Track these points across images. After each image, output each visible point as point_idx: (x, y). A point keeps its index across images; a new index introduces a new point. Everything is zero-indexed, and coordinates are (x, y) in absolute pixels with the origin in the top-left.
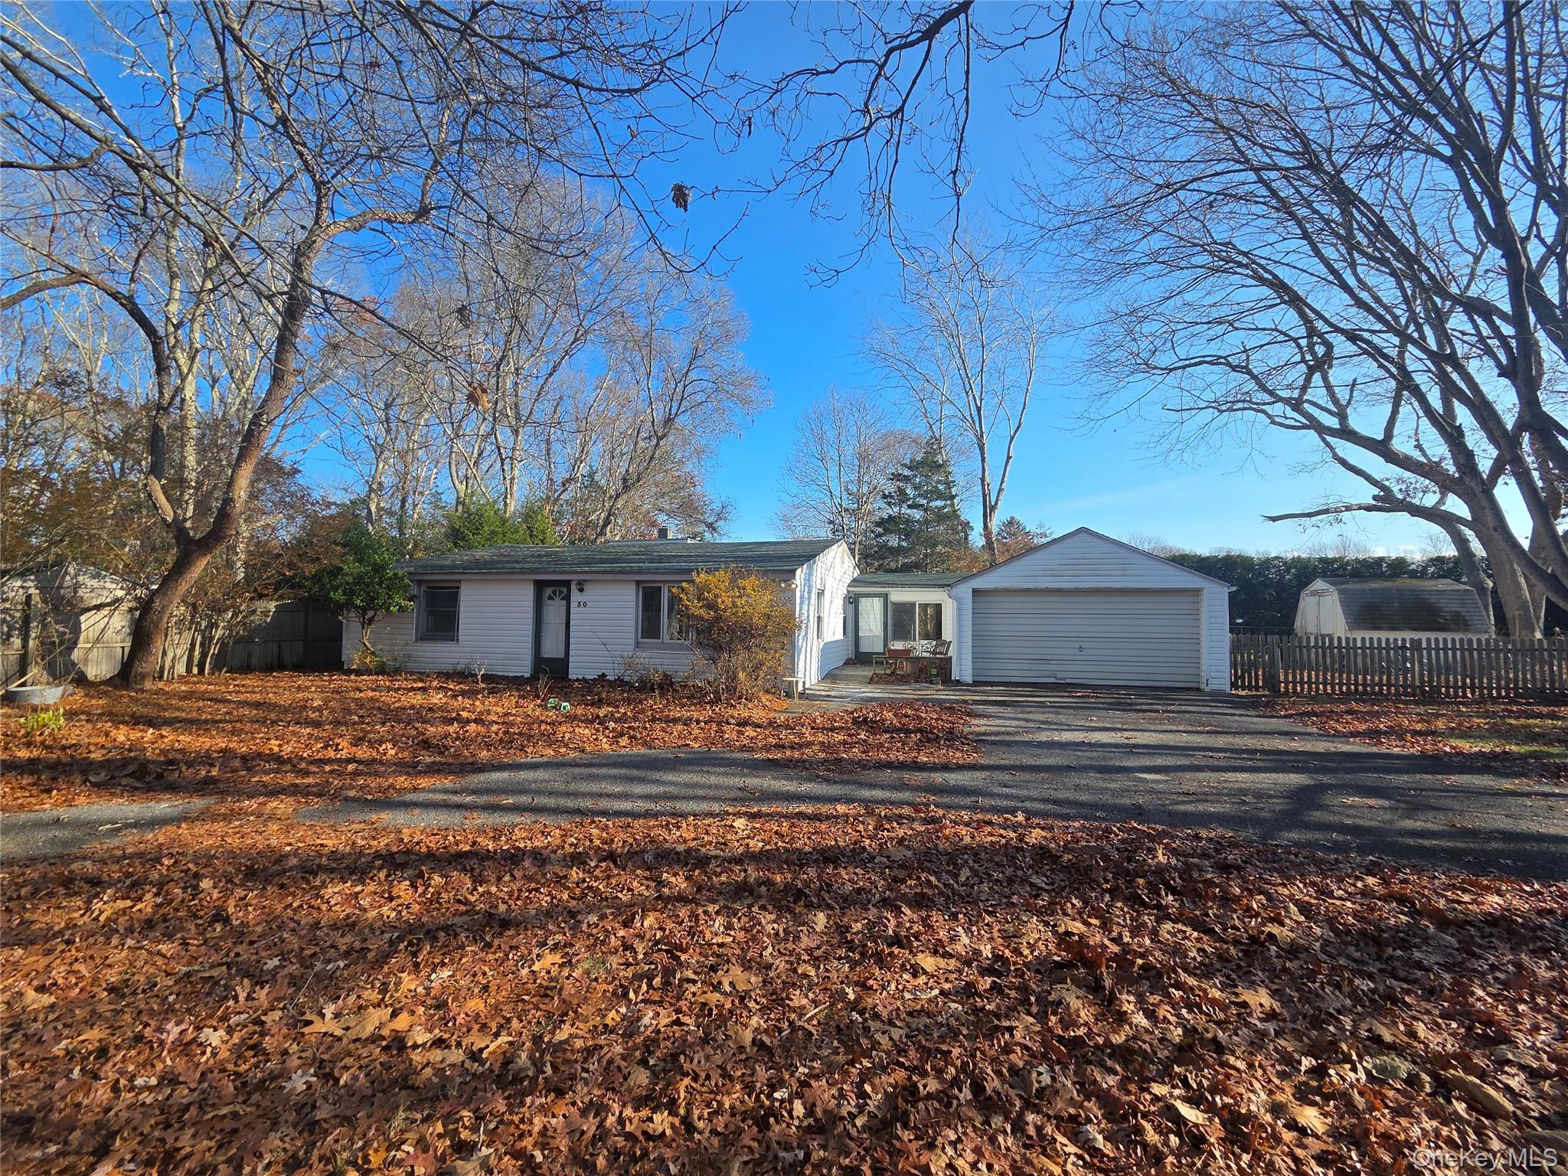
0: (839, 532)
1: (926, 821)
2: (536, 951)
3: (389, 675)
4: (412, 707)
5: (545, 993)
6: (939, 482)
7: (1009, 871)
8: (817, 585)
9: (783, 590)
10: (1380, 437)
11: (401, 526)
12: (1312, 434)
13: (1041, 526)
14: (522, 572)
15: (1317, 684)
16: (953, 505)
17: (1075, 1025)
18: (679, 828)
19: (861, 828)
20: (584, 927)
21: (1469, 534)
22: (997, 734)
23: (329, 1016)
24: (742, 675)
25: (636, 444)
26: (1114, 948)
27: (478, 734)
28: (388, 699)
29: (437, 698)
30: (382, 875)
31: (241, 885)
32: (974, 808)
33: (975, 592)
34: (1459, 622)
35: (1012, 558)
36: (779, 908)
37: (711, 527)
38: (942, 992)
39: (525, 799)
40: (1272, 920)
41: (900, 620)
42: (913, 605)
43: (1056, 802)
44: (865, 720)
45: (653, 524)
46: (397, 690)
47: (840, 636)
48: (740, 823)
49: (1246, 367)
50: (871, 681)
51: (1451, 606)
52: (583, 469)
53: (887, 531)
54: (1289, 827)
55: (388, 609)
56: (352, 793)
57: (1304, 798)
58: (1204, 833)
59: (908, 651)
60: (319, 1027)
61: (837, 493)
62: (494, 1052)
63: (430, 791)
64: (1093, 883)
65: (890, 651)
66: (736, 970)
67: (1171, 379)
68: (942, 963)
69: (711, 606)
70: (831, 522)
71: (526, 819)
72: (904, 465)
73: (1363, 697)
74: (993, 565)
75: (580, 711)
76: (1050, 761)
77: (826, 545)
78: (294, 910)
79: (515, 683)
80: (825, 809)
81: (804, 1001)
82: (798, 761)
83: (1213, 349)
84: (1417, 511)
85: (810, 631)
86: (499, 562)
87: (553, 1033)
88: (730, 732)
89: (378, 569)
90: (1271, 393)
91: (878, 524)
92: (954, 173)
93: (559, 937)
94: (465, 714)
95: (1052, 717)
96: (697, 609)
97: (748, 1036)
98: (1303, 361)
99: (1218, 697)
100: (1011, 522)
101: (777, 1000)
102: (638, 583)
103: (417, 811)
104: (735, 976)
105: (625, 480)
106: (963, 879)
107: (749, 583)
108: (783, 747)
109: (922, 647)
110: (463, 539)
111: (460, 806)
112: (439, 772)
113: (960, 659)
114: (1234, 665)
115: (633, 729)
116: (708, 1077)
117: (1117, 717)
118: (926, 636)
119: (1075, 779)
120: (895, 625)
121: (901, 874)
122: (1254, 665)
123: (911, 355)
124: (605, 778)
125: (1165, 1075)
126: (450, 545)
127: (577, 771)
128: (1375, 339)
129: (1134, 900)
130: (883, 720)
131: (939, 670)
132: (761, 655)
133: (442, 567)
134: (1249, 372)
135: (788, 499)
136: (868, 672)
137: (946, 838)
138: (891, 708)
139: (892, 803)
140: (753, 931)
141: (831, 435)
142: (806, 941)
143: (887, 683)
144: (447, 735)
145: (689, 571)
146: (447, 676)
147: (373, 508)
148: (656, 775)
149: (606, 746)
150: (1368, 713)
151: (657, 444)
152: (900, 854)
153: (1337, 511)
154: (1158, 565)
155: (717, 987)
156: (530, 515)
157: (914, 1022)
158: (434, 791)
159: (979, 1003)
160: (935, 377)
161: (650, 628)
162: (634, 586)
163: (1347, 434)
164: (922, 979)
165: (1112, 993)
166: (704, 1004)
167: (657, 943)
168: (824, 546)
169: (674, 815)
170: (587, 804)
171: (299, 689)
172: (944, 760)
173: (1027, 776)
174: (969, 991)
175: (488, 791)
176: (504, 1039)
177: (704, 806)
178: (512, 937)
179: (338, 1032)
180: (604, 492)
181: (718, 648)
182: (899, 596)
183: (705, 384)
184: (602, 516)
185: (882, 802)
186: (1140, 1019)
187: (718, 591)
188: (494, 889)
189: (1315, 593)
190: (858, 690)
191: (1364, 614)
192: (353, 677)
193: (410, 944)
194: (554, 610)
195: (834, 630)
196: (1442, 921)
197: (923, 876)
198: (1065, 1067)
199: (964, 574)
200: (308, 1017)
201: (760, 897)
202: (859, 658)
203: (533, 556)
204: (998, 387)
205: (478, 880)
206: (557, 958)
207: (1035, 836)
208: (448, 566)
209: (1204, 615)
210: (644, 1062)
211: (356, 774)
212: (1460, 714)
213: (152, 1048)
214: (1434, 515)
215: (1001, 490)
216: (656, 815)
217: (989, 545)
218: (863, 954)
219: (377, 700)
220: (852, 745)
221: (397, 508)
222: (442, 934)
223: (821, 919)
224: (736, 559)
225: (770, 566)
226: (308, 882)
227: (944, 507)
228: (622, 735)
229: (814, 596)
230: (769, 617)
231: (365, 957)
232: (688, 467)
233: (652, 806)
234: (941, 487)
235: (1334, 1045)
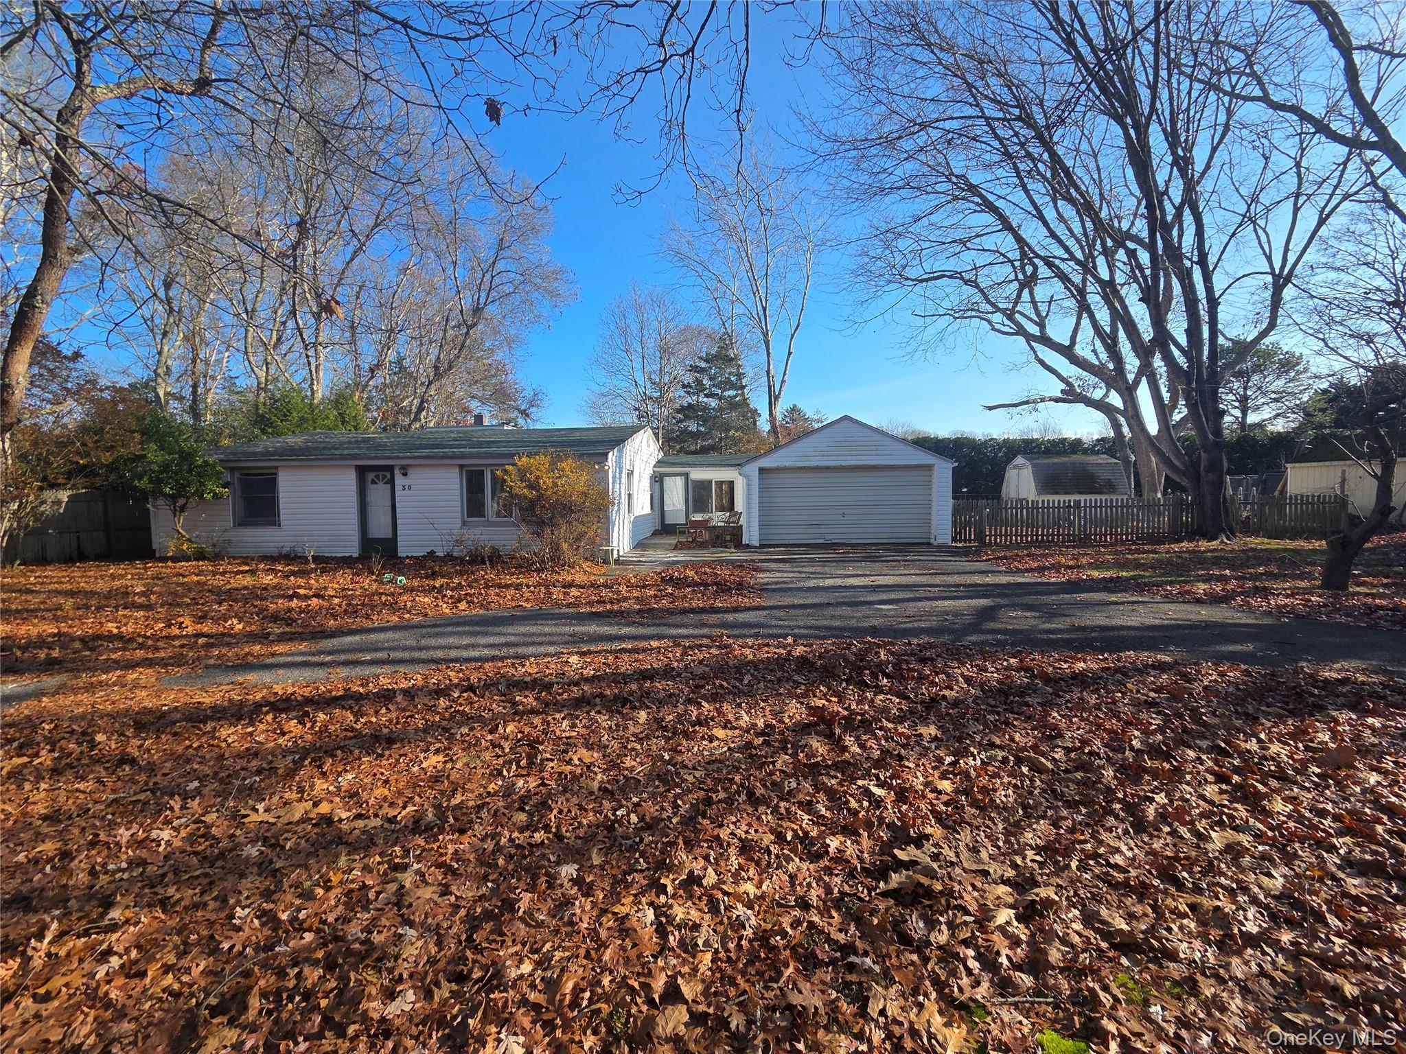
0: (644, 418)
1: (719, 647)
2: (422, 756)
3: (209, 560)
4: (245, 588)
5: (436, 779)
6: (731, 374)
7: (779, 674)
8: (627, 466)
9: (598, 471)
10: (1067, 343)
11: (194, 411)
12: (1021, 339)
13: (818, 412)
14: (342, 457)
15: (1011, 536)
16: (743, 394)
17: (815, 756)
18: (523, 666)
19: (670, 655)
20: (458, 737)
21: (1122, 420)
22: (777, 583)
23: (261, 810)
24: (565, 546)
25: (445, 331)
26: (846, 713)
27: (321, 608)
28: (218, 581)
29: (268, 579)
30: (269, 717)
31: (134, 737)
32: (756, 636)
33: (761, 470)
34: (1110, 487)
35: (794, 441)
36: (611, 712)
37: (525, 414)
38: (729, 749)
39: (381, 655)
40: (947, 688)
41: (699, 495)
42: (710, 482)
43: (816, 628)
44: (671, 578)
45: (467, 411)
46: (224, 573)
47: (648, 510)
48: (574, 659)
49: (975, 282)
50: (676, 548)
51: (1104, 475)
52: (392, 355)
53: (687, 417)
54: (971, 634)
55: (201, 497)
56: (212, 662)
57: (986, 614)
58: (915, 641)
59: (706, 522)
60: (254, 817)
61: (641, 382)
62: (405, 817)
63: (287, 655)
64: (835, 677)
65: (691, 522)
66: (583, 752)
67: (919, 288)
68: (730, 733)
69: (533, 486)
70: (636, 409)
71: (387, 669)
72: (701, 358)
73: (1040, 544)
74: (777, 447)
75: (416, 583)
76: (815, 601)
77: (634, 430)
78: (195, 749)
79: (345, 562)
80: (642, 644)
81: (634, 763)
82: (617, 612)
83: (952, 265)
84: (1089, 402)
85: (622, 506)
86: (316, 449)
87: (449, 800)
88: (557, 594)
89: (187, 457)
90: (993, 305)
91: (678, 411)
92: (738, 111)
93: (438, 745)
94: (302, 591)
95: (819, 569)
96: (520, 489)
97: (595, 785)
98: (1016, 279)
99: (943, 549)
100: (794, 409)
101: (613, 765)
102: (461, 467)
103: (281, 672)
104: (582, 754)
105: (436, 368)
106: (746, 682)
107: (566, 465)
108: (604, 602)
109: (718, 518)
110: (271, 425)
111: (321, 665)
112: (291, 640)
113: (749, 527)
114: (955, 524)
115: (470, 595)
116: (569, 811)
117: (867, 567)
118: (721, 508)
119: (831, 611)
120: (695, 500)
121: (702, 682)
122: (968, 523)
123: (705, 257)
124: (451, 634)
125: (867, 775)
126: (257, 431)
127: (424, 631)
128: (1063, 266)
129: (862, 685)
130: (686, 578)
131: (731, 536)
132: (581, 528)
133: (255, 454)
134: (977, 286)
135: (597, 389)
136: (673, 541)
137: (735, 657)
138: (693, 568)
139: (695, 637)
140: (592, 728)
141: (634, 328)
142: (632, 729)
143: (689, 548)
144: (290, 610)
145: (511, 455)
146: (272, 559)
147: (161, 394)
148: (497, 630)
149: (447, 611)
150: (1041, 555)
151: (467, 333)
152: (699, 670)
153: (1035, 402)
154: (902, 446)
155: (569, 762)
156: (339, 400)
157: (710, 768)
158: (292, 655)
159: (754, 752)
160: (727, 278)
161: (475, 507)
162: (457, 470)
163: (1045, 340)
164: (716, 743)
165: (840, 737)
166: (562, 773)
167: (519, 741)
168: (633, 431)
169: (517, 657)
170: (440, 654)
171: (113, 577)
172: (735, 605)
173: (797, 612)
174: (749, 745)
175: (344, 651)
176: (410, 808)
177: (542, 649)
178: (400, 749)
179: (272, 820)
180: (416, 379)
181: (541, 523)
182: (698, 474)
183: (512, 275)
184: (413, 402)
185: (687, 637)
186: (855, 749)
187: (539, 473)
188: (374, 720)
189: (1017, 467)
190: (665, 556)
191: (1050, 482)
192: (170, 564)
193: (314, 760)
194: (377, 494)
195: (643, 505)
196: (1047, 679)
197: (717, 682)
198: (805, 778)
199: (753, 454)
200: (243, 812)
201: (596, 705)
202: (666, 529)
203: (349, 442)
204: (780, 289)
205: (358, 714)
206: (441, 758)
207: (799, 651)
208: (262, 454)
209: (934, 486)
210: (522, 809)
211: (207, 646)
212: (1098, 553)
213: (109, 848)
214: (1101, 406)
215: (783, 382)
216: (502, 659)
217: (774, 430)
218: (674, 733)
219: (205, 584)
220: (662, 597)
221: (187, 392)
222: (339, 752)
223: (643, 716)
224: (553, 444)
225: (585, 450)
226: (199, 729)
227: (736, 396)
228: (460, 601)
229: (624, 476)
230: (586, 495)
231: (276, 773)
232: (499, 355)
233: (497, 653)
234: (733, 379)
235: (966, 749)
